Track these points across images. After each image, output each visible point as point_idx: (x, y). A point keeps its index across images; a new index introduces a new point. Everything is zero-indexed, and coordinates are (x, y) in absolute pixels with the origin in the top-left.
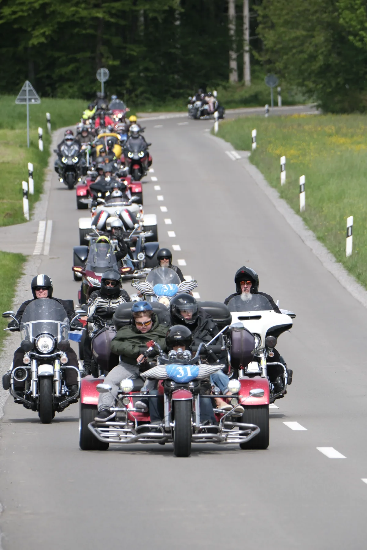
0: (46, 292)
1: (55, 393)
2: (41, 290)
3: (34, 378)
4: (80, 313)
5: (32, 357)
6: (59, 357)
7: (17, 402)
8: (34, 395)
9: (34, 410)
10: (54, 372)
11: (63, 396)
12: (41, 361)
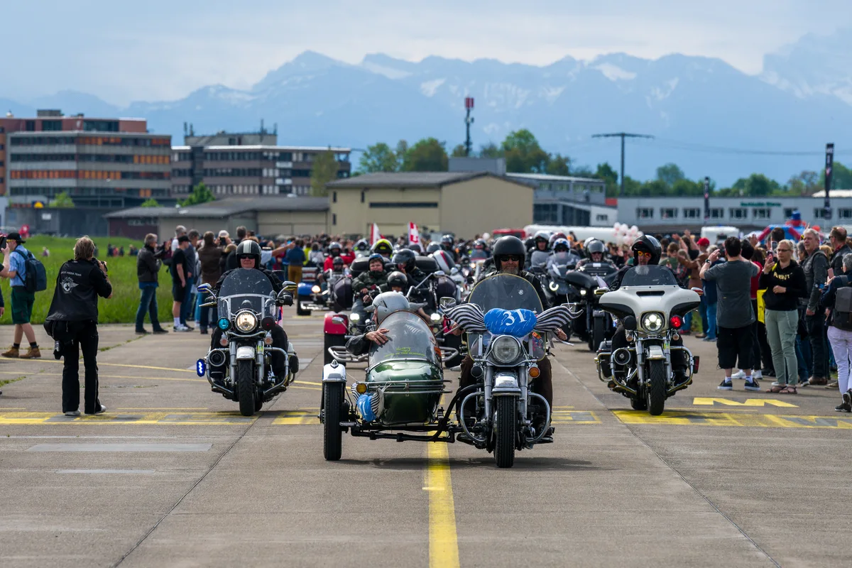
0: (253, 261)
1: (257, 380)
2: (247, 259)
3: (233, 361)
4: (288, 285)
5: (231, 338)
6: (263, 336)
7: (214, 390)
8: (233, 382)
9: (235, 399)
10: (256, 355)
11: (267, 384)
12: (242, 342)
